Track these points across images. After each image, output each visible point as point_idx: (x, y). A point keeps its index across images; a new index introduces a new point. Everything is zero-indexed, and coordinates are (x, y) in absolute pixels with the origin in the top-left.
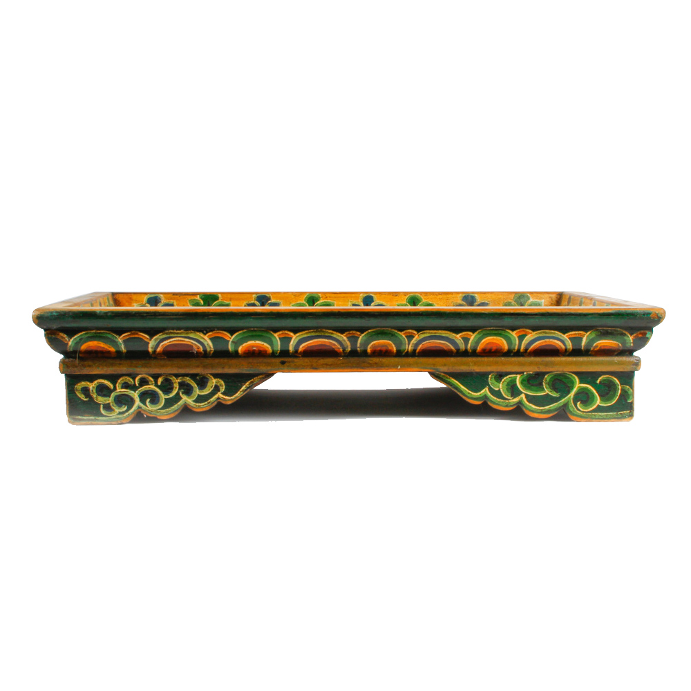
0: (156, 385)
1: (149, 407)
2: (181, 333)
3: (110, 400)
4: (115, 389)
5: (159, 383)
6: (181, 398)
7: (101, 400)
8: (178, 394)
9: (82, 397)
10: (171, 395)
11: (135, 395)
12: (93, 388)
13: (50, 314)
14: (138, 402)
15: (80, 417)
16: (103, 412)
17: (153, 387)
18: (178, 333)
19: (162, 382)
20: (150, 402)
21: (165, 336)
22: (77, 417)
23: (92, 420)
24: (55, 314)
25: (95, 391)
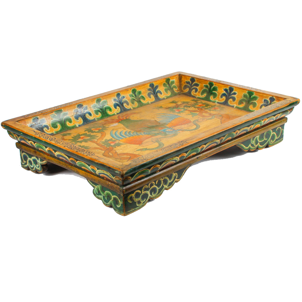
0: (156, 185)
1: (154, 195)
2: (171, 159)
3: (140, 199)
4: (142, 192)
5: (157, 183)
6: (164, 187)
7: (136, 200)
8: (163, 185)
9: (130, 202)
10: (160, 187)
11: (148, 192)
12: (134, 196)
13: (130, 170)
14: (149, 195)
15: (129, 211)
16: (137, 205)
17: (154, 186)
18: (169, 160)
19: (158, 183)
20: (153, 193)
21: (165, 163)
22: (128, 212)
23: (134, 210)
24: (131, 170)
25: (134, 197)
